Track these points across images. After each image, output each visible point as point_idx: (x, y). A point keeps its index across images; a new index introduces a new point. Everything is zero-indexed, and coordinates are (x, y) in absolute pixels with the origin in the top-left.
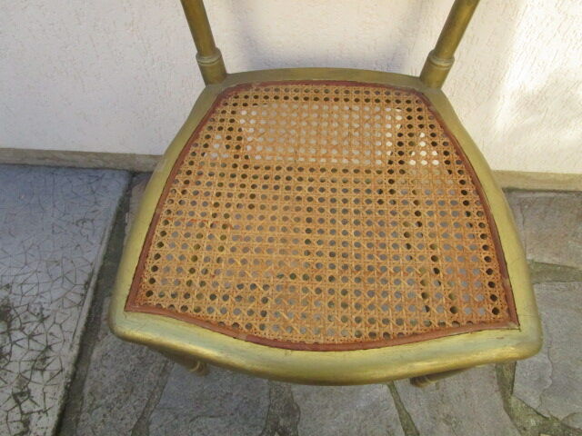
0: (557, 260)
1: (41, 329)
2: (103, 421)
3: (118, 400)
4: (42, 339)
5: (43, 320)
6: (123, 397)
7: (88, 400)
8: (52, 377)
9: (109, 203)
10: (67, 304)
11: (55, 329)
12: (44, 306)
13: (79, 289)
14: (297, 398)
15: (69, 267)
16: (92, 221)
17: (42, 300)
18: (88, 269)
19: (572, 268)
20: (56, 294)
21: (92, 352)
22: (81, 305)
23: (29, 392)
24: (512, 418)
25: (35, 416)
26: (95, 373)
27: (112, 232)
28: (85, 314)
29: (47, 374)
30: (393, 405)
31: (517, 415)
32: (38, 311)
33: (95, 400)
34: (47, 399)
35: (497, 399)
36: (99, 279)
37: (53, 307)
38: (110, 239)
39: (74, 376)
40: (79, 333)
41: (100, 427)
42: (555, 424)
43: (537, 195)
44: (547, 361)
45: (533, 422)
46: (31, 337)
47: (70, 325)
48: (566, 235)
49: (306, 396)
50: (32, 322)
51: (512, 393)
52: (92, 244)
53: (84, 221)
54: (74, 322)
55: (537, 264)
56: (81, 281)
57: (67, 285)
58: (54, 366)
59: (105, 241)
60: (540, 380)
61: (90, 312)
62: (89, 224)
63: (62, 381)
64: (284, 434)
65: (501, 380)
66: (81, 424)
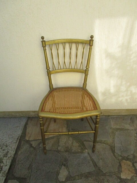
0: (120, 127)
1: (6, 148)
2: (21, 167)
3: (24, 162)
4: (6, 150)
5: (7, 146)
6: (26, 161)
7: (17, 163)
8: (9, 158)
9: (23, 123)
10: (13, 143)
11: (10, 148)
12: (7, 144)
13: (16, 140)
14: (67, 157)
15: (14, 136)
16: (19, 127)
18: (18, 136)
19: (123, 128)
20: (10, 141)
22: (16, 142)
23: (3, 162)
24: (116, 158)
25: (4, 167)
26: (19, 157)
27: (24, 128)
28: (17, 145)
29: (7, 158)
30: (89, 157)
31: (117, 156)
32: (6, 145)
33: (19, 162)
34: (7, 163)
35: (112, 154)
36: (20, 137)
37: (9, 144)
39: (14, 157)
40: (15, 148)
41: (20, 168)
42: (125, 158)
43: (114, 116)
44: (121, 146)
45: (120, 158)
46: (4, 150)
47: (13, 147)
48: (121, 123)
49: (69, 157)
50: (4, 147)
51: (115, 152)
52: (19, 131)
53: (17, 127)
54: (15, 146)
56: (16, 138)
57: (13, 139)
58: (9, 155)
59: (22, 130)
60: (120, 149)
63: (11, 159)
64: (64, 165)
65: (112, 150)
66: (15, 168)
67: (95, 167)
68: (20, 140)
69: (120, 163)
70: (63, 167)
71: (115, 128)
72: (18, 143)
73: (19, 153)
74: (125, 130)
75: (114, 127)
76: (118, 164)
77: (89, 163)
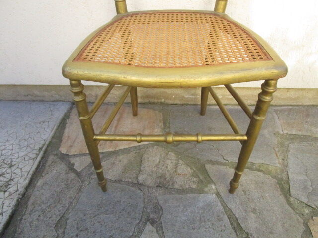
0: (300, 133)
1: (9, 171)
2: (38, 219)
3: (49, 207)
4: (8, 176)
5: (11, 166)
6: (53, 205)
7: (30, 207)
8: (11, 195)
9: (59, 115)
10: (27, 158)
11: (18, 171)
12: (13, 160)
13: (35, 152)
14: (161, 202)
15: (32, 141)
16: (48, 122)
17: (13, 157)
18: (43, 142)
19: (309, 136)
20: (21, 154)
21: (37, 182)
22: (36, 158)
24: (293, 209)
26: (37, 193)
27: (59, 127)
28: (37, 162)
29: (7, 194)
30: (219, 204)
31: (296, 207)
32: (10, 162)
33: (34, 207)
34: (5, 207)
35: (282, 199)
36: (47, 147)
37: (19, 160)
38: (57, 130)
39: (24, 195)
40: (31, 172)
41: (35, 222)
44: (306, 178)
45: (306, 211)
46: (2, 175)
47: (27, 168)
48: (302, 123)
49: (166, 201)
50: (5, 168)
51: (290, 195)
52: (46, 131)
53: (44, 122)
54: (30, 167)
55: (290, 135)
56: (38, 147)
57: (29, 150)
58: (13, 189)
59: (54, 130)
60: (305, 188)
61: (40, 162)
62: (46, 124)
63: (16, 197)
64: (153, 223)
65: (282, 189)
66: (23, 221)
67: (235, 231)
68: (45, 152)
69: (306, 224)
70: (149, 227)
71: (287, 134)
72: (39, 159)
73: (40, 183)
74: (312, 140)
75: (285, 132)
76: (302, 228)
77: (219, 220)
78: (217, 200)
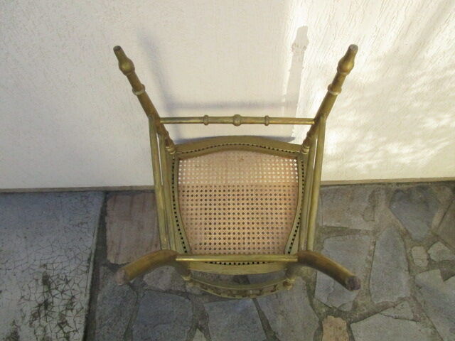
0: (338, 224)
1: (67, 287)
2: (108, 332)
3: (114, 320)
4: (68, 293)
5: (67, 282)
6: (117, 318)
7: (98, 323)
8: (78, 312)
9: (95, 212)
10: (80, 272)
11: (75, 287)
12: (67, 274)
13: (85, 264)
14: (207, 310)
15: (78, 251)
16: (87, 223)
17: (66, 272)
18: (89, 251)
19: (346, 228)
20: (73, 267)
21: (97, 297)
22: (87, 272)
23: (66, 321)
24: (314, 309)
25: (72, 334)
26: (100, 308)
27: (99, 229)
28: (90, 277)
29: (74, 312)
30: (255, 308)
31: (316, 307)
32: (64, 277)
33: (102, 322)
34: (77, 325)
35: (307, 300)
36: (95, 256)
37: (72, 274)
38: (98, 233)
39: (89, 311)
40: (89, 287)
41: (106, 336)
42: (335, 310)
43: (330, 188)
45: (324, 310)
46: (62, 292)
47: (83, 284)
48: (344, 210)
49: (211, 309)
50: (62, 284)
51: (314, 297)
52: (89, 237)
53: (82, 224)
54: (84, 282)
55: (328, 227)
56: (86, 258)
57: (78, 262)
58: (78, 307)
59: (96, 234)
60: (328, 289)
61: (93, 275)
62: (85, 226)
63: (83, 314)
64: (201, 329)
65: (309, 290)
66: (96, 335)
67: (265, 332)
68: (95, 263)
69: (320, 323)
70: (198, 333)
71: (326, 226)
72: (91, 272)
73: (99, 298)
74: (348, 234)
75: (324, 224)
76: (317, 325)
77: (254, 322)
78: (254, 305)
